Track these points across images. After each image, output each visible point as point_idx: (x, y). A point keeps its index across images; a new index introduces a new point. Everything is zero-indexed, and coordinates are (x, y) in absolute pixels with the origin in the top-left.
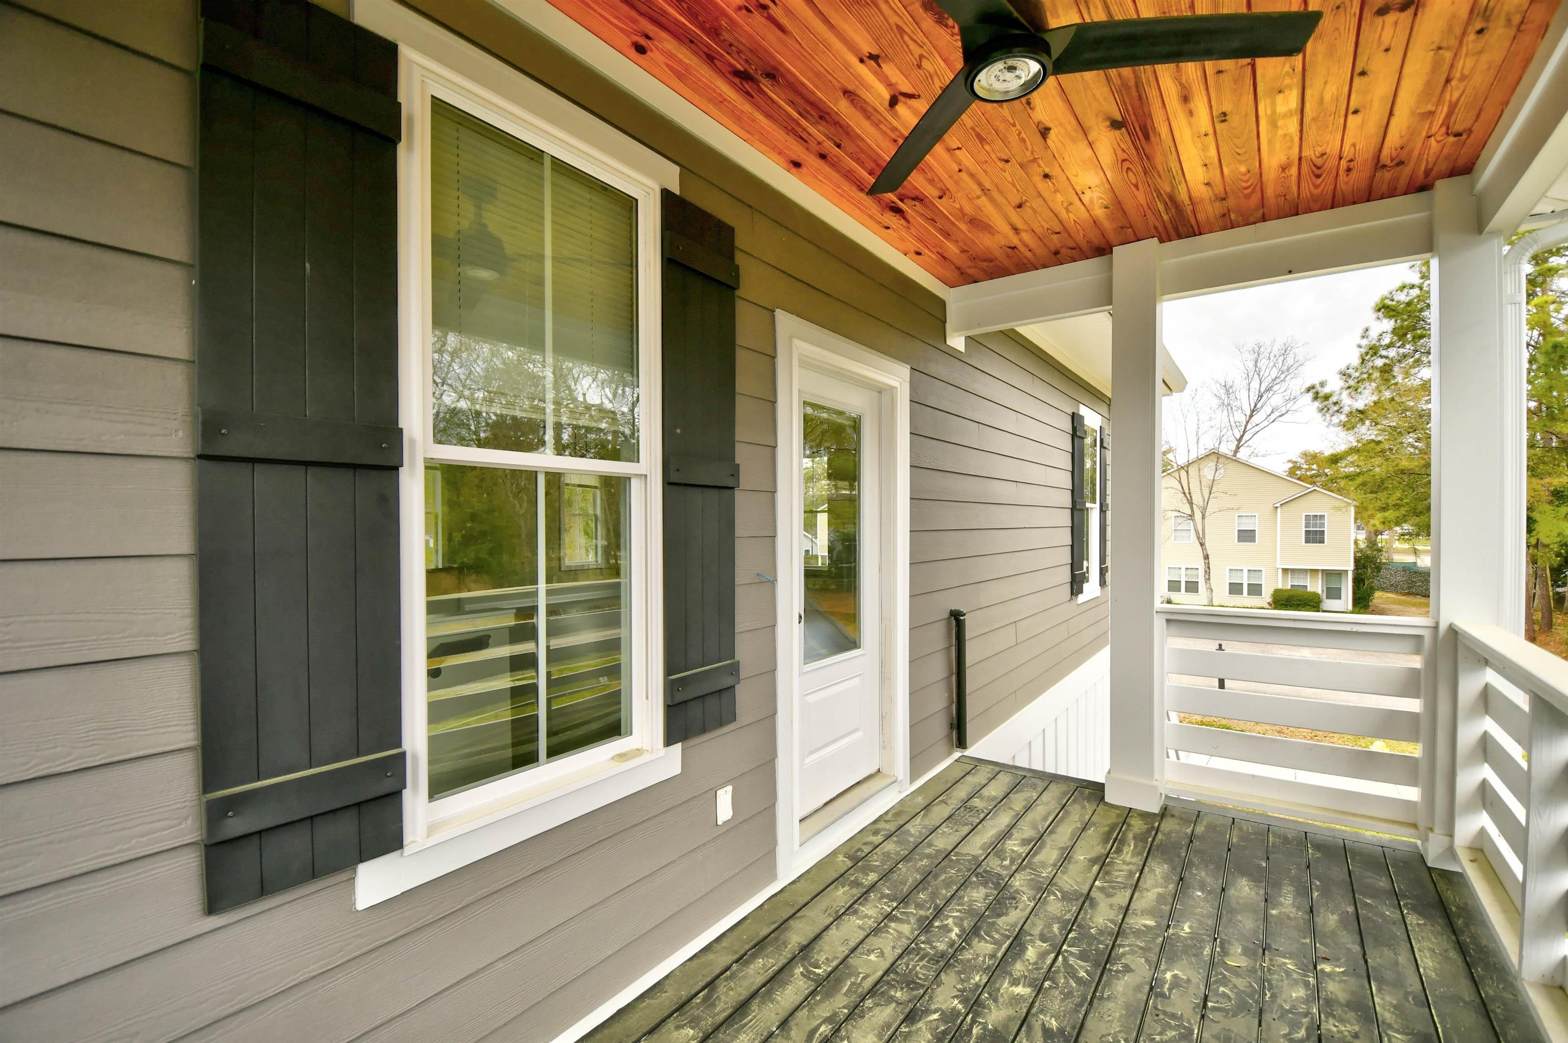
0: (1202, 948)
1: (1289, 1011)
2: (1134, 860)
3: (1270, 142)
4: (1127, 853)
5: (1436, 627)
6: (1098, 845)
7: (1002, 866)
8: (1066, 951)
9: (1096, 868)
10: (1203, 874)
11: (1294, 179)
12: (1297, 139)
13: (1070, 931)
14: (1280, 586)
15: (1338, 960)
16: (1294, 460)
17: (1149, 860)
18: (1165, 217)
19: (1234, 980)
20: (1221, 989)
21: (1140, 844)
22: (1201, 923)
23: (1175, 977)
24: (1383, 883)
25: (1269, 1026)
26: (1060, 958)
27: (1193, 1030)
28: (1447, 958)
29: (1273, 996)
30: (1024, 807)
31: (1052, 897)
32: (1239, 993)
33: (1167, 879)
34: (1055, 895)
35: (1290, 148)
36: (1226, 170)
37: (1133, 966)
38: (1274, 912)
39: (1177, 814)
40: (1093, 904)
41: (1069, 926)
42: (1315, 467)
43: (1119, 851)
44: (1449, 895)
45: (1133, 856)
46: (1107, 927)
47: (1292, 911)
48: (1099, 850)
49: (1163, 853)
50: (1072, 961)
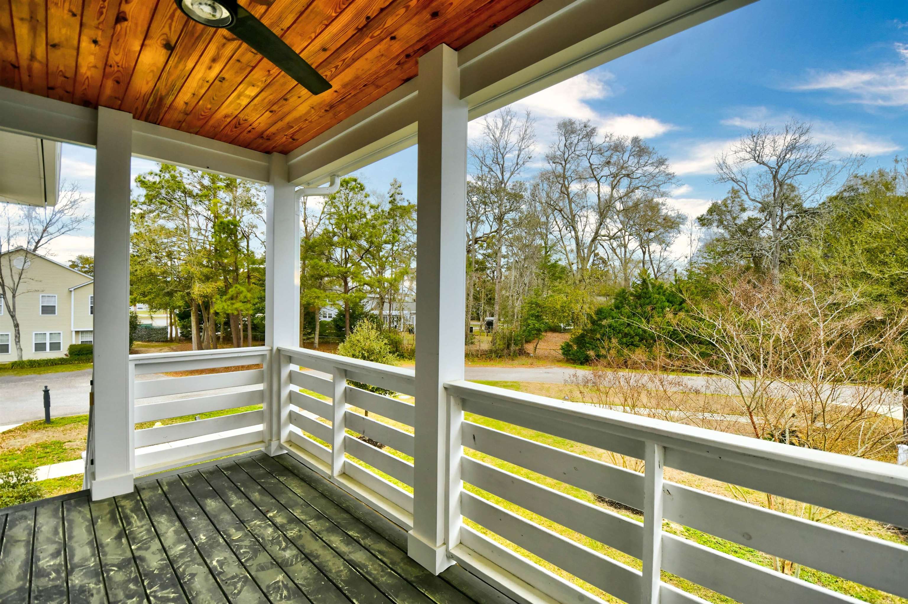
0: (218, 541)
1: (273, 540)
2: (143, 523)
3: (231, 103)
4: (135, 521)
5: (271, 350)
6: (113, 527)
7: (53, 580)
8: (151, 592)
9: (124, 540)
10: (187, 508)
11: (226, 123)
12: (242, 108)
13: (143, 581)
14: (74, 343)
15: (272, 509)
16: (73, 260)
17: (151, 517)
18: (148, 106)
19: (242, 543)
20: (242, 551)
21: (139, 513)
22: (207, 531)
23: (218, 561)
24: (262, 471)
25: (270, 550)
26: (152, 598)
27: (247, 576)
28: (301, 486)
29: (263, 539)
30: (29, 534)
31: (112, 573)
32: (249, 547)
33: (171, 521)
34: (112, 570)
35: (236, 110)
36: (201, 102)
37: (194, 572)
38: (233, 506)
39: (145, 487)
40: (142, 559)
41: (139, 579)
42: (87, 266)
43: (129, 523)
44: (285, 464)
45: (140, 521)
46: (161, 564)
47: (239, 501)
48: (116, 530)
49: (157, 510)
50: (159, 594)
